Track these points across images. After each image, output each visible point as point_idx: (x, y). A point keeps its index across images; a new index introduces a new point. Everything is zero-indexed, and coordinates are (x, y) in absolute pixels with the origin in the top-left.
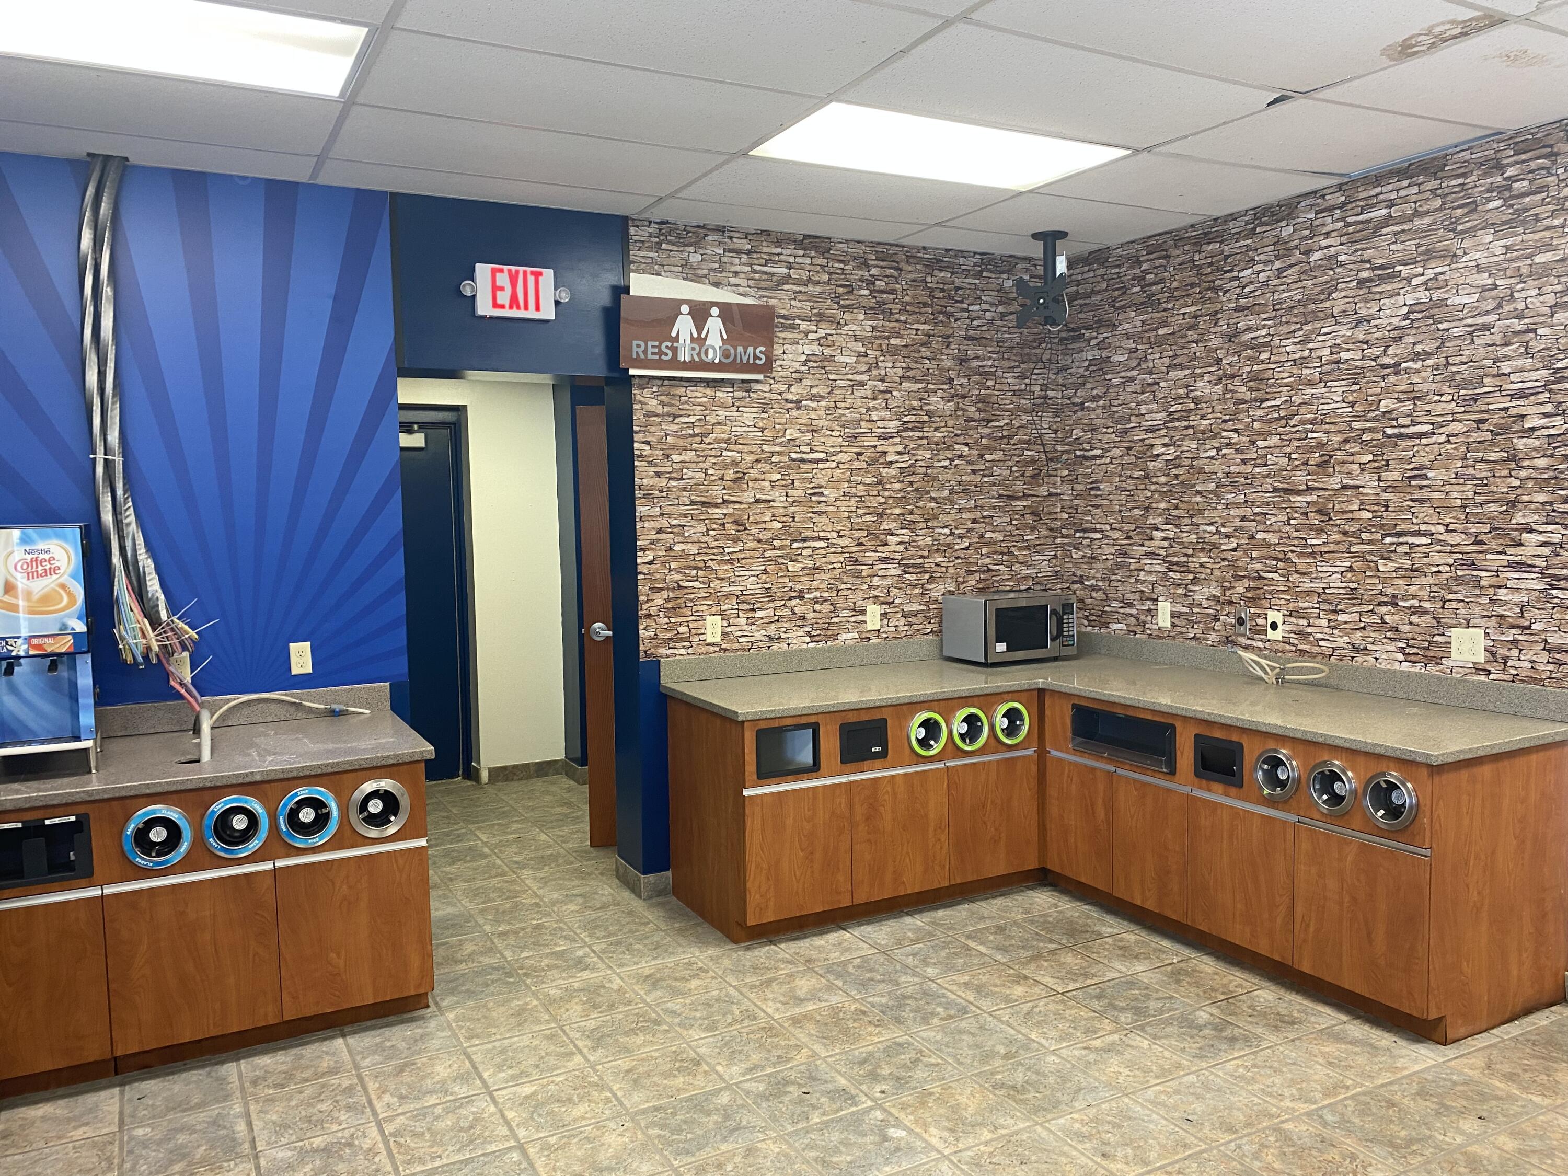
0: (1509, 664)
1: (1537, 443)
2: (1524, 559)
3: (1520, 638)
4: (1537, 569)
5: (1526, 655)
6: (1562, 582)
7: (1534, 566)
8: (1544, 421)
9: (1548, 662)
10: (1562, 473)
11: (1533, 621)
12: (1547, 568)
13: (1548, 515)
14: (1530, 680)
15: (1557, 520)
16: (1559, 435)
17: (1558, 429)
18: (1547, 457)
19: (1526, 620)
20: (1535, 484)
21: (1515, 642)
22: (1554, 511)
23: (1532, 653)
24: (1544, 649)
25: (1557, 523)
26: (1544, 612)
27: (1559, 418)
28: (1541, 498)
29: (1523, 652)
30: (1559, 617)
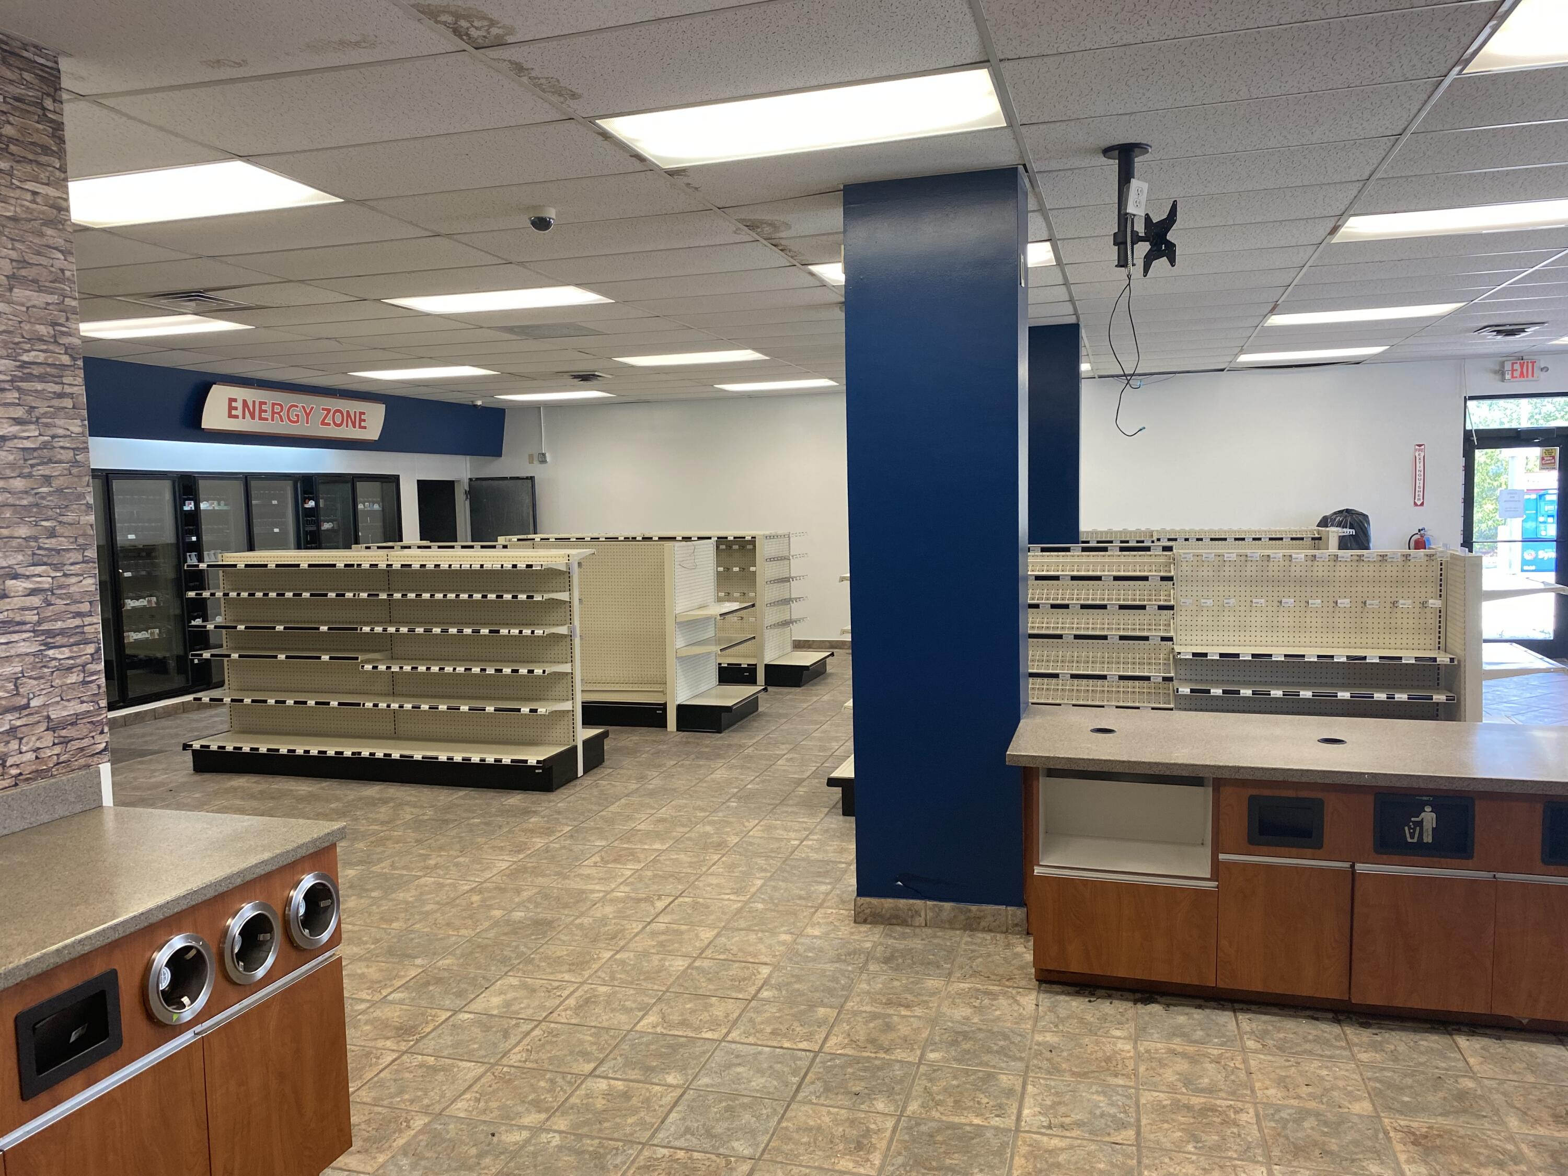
0: (8, 764)
1: (11, 458)
2: (11, 615)
3: (18, 723)
4: (28, 627)
5: (27, 743)
6: (58, 638)
7: (24, 623)
8: (15, 429)
9: (54, 744)
10: (43, 498)
11: (31, 696)
12: (39, 623)
13: (34, 554)
14: (39, 774)
15: (45, 559)
16: (35, 449)
17: (33, 442)
18: (24, 477)
19: (23, 697)
20: (15, 512)
21: (13, 730)
22: (40, 548)
23: (34, 738)
24: (47, 730)
25: (45, 564)
26: (42, 681)
27: (33, 427)
28: (23, 531)
29: (24, 741)
30: (60, 684)
